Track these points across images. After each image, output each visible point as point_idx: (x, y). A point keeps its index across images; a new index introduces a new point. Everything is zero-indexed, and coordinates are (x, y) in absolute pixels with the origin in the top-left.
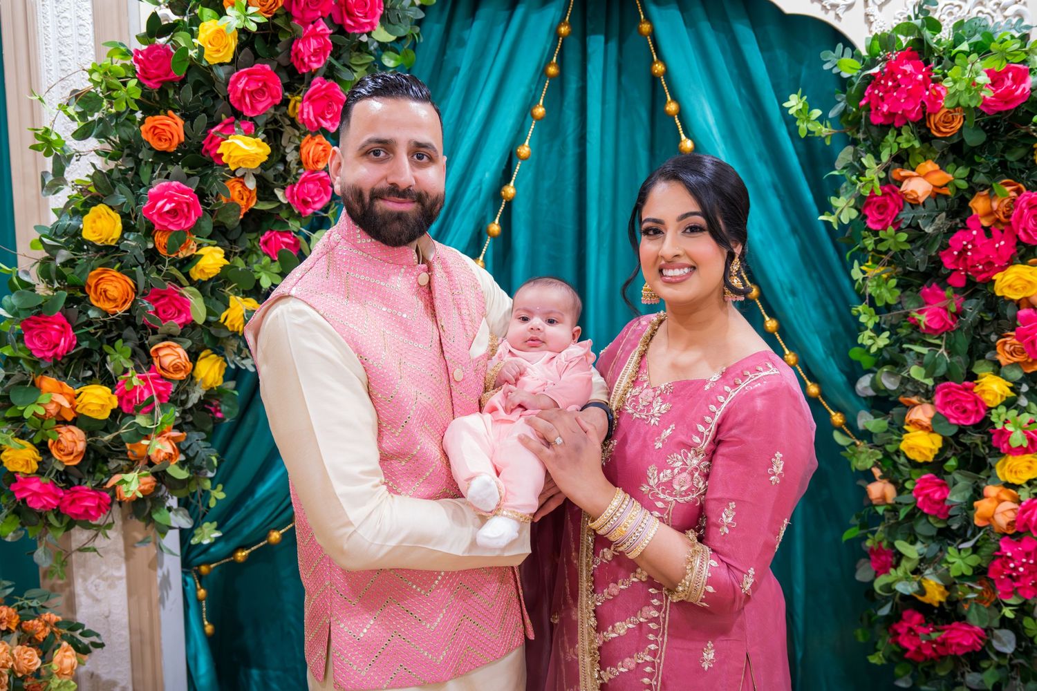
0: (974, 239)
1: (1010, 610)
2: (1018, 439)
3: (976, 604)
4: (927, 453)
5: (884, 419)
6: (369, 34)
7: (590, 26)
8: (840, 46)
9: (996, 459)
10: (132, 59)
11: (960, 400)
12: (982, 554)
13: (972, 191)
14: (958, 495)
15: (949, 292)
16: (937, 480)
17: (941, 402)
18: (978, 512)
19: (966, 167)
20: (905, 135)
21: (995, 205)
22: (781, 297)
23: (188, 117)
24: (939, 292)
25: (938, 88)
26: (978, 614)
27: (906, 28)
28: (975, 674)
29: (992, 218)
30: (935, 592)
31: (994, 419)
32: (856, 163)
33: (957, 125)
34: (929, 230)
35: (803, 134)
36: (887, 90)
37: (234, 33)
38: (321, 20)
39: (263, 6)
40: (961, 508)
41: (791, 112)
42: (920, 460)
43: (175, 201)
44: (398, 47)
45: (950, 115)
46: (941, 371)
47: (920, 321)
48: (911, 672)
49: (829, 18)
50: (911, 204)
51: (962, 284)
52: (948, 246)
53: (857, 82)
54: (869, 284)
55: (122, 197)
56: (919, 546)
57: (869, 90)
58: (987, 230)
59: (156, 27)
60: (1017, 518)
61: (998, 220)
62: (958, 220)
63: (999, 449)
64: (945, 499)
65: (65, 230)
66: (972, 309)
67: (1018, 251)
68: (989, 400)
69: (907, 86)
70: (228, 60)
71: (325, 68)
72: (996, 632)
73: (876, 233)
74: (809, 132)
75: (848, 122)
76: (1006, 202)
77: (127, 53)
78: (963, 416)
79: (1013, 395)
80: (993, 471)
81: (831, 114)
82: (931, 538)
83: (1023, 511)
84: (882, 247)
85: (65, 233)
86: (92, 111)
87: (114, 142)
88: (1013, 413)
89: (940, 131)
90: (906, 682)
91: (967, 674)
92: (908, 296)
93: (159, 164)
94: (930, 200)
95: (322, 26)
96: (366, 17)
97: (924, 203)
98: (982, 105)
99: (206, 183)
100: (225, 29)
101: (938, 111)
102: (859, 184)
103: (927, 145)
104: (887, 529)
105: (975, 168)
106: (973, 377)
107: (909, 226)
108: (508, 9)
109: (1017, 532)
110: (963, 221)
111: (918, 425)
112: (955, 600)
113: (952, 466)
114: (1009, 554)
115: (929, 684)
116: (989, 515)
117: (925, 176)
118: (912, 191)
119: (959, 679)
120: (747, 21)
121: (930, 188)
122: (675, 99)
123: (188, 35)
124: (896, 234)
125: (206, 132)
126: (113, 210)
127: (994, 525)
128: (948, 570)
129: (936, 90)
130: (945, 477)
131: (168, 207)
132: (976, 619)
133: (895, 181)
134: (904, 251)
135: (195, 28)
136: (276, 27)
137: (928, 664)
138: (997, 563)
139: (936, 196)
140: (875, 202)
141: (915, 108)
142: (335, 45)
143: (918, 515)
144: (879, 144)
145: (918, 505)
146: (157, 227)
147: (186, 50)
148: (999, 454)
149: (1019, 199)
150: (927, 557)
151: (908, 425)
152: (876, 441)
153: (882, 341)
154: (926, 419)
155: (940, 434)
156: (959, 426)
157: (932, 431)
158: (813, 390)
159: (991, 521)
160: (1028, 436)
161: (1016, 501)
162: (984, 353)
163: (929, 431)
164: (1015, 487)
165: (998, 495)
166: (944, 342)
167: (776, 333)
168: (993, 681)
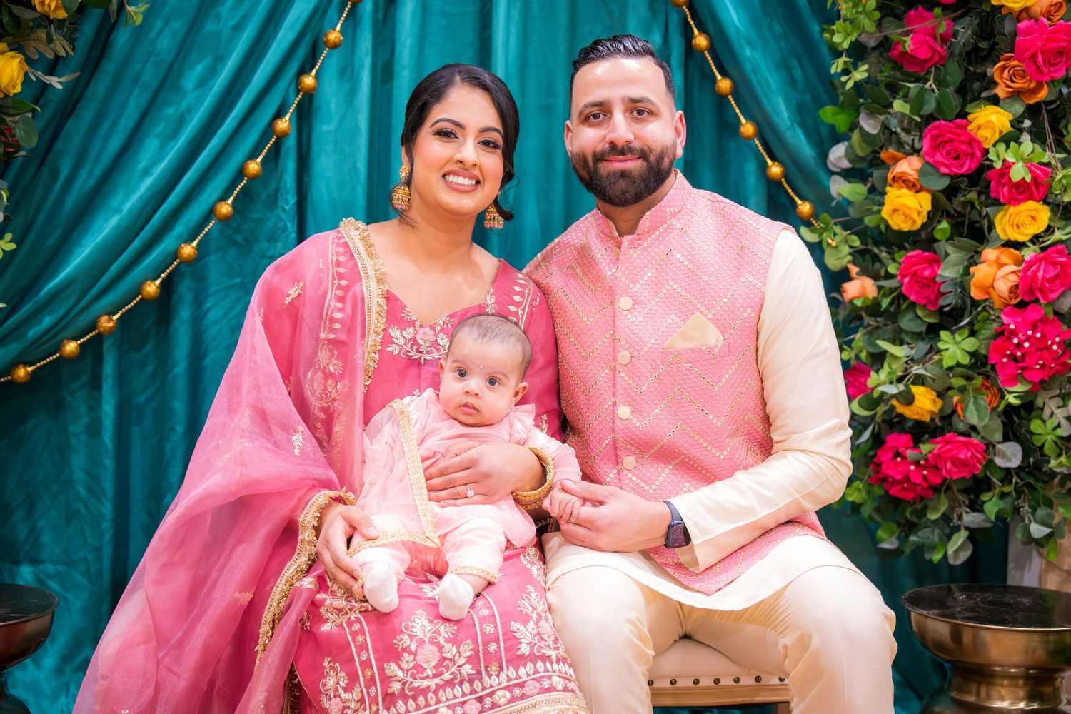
1: (1015, 397)
2: (1019, 173)
3: (975, 398)
4: (915, 216)
5: (866, 186)
9: (995, 208)
11: (951, 140)
12: (981, 337)
14: (952, 269)
15: (937, 11)
16: (927, 254)
17: (930, 146)
18: (974, 279)
22: (737, 48)
24: (926, 14)
26: (977, 410)
28: (975, 514)
30: (925, 403)
31: (990, 157)
40: (955, 284)
42: (905, 227)
46: (930, 107)
48: (897, 534)
56: (905, 346)
60: (1021, 278)
63: (998, 200)
64: (934, 275)
66: (964, 32)
68: (987, 138)
72: (999, 446)
78: (956, 163)
79: (1012, 129)
80: (993, 234)
82: (918, 336)
83: (1026, 269)
88: (1014, 146)
90: (891, 542)
91: (964, 514)
92: (889, 22)
104: (866, 337)
106: (963, 115)
109: (1022, 301)
111: (902, 181)
112: (948, 411)
113: (943, 230)
114: (1012, 327)
115: (919, 533)
116: (989, 284)
119: (956, 521)
127: (994, 295)
128: (941, 361)
130: (935, 245)
132: (975, 413)
137: (919, 506)
138: (999, 340)
143: (904, 306)
145: (904, 290)
148: (997, 203)
150: (916, 358)
151: (891, 186)
152: (852, 211)
153: (860, 74)
154: (913, 173)
155: (929, 191)
156: (951, 176)
157: (919, 188)
158: (775, 170)
159: (991, 290)
160: (1031, 171)
161: (1018, 262)
162: (980, 94)
163: (916, 188)
164: (1018, 245)
165: (998, 258)
166: (932, 76)
167: (730, 97)
168: (995, 510)
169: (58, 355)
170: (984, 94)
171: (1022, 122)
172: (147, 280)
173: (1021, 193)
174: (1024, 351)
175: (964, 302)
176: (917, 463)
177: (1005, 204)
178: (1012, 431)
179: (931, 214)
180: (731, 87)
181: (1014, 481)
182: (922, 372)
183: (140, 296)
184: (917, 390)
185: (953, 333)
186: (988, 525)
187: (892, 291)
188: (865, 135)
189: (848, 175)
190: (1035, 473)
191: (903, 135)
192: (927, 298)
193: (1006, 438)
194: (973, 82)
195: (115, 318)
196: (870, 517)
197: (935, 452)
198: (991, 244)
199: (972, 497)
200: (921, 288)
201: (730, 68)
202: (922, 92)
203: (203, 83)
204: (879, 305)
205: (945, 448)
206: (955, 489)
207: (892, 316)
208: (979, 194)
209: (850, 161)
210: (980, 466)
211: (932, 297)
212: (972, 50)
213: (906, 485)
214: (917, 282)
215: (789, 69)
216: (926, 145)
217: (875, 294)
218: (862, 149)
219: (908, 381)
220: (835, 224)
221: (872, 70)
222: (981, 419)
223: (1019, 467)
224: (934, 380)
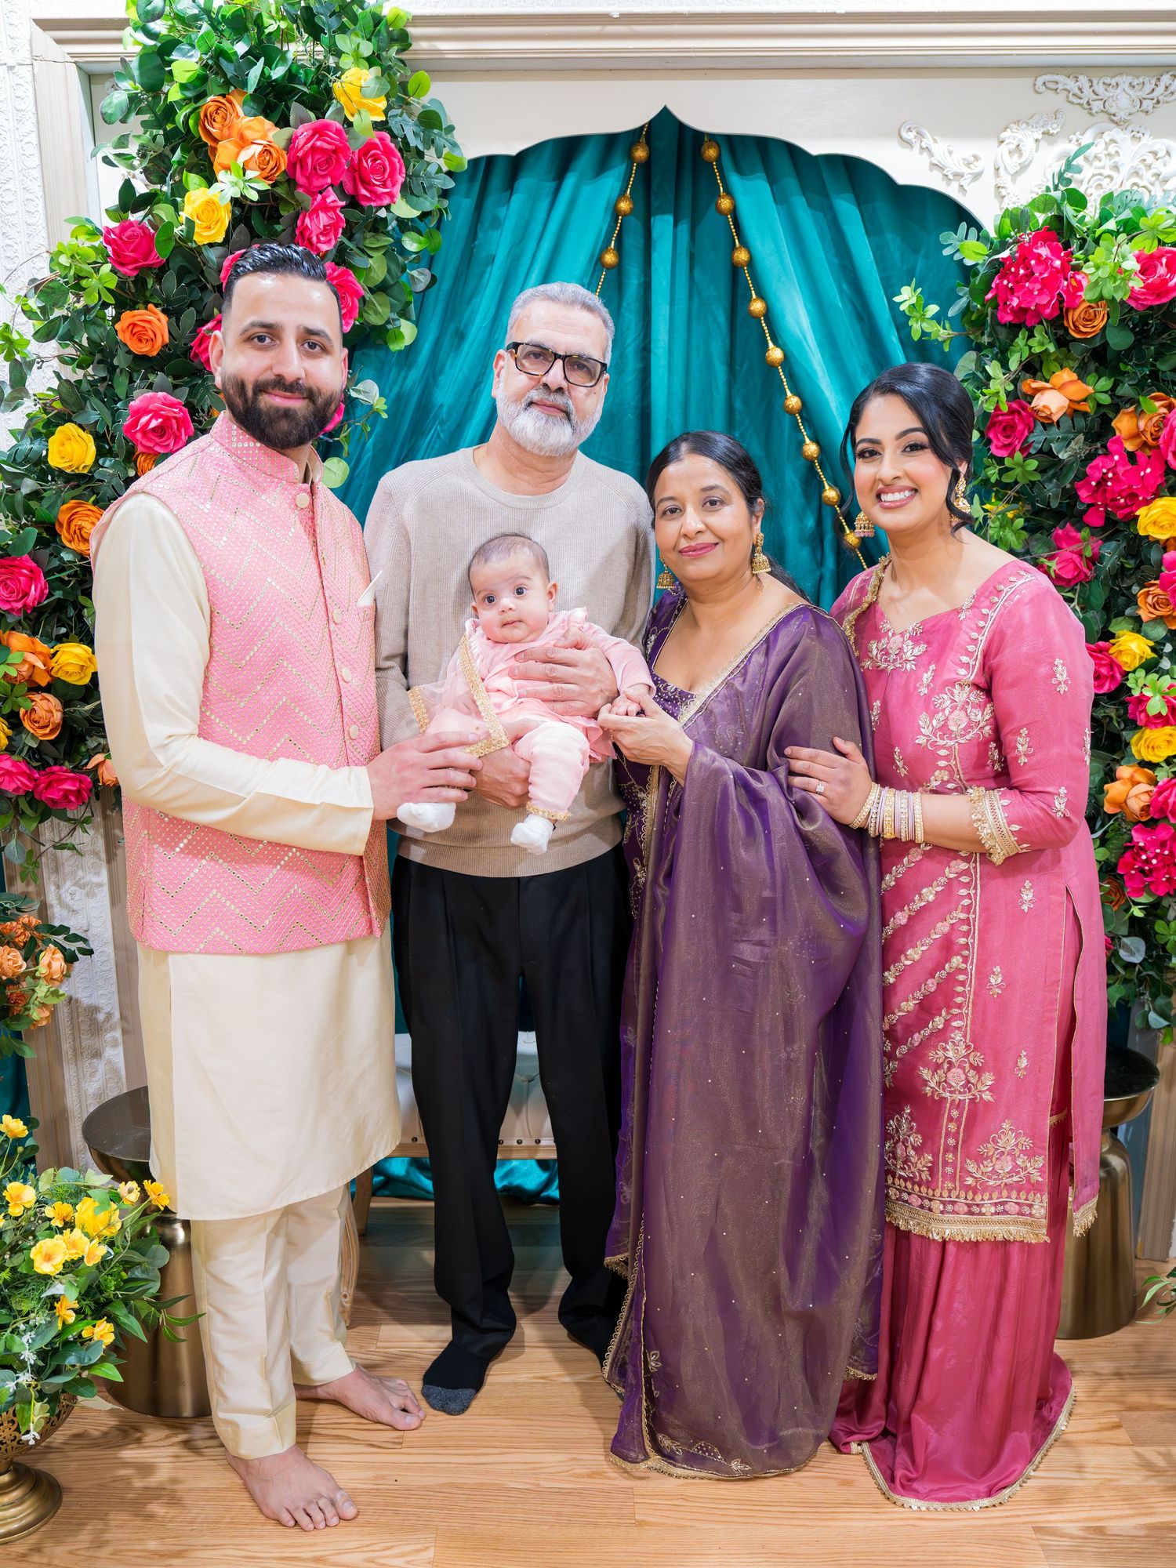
0: (1116, 466)
2: (1156, 706)
6: (388, 208)
7: (655, 204)
8: (963, 225)
9: (1131, 733)
10: (102, 239)
12: (1111, 846)
13: (1116, 408)
15: (1085, 533)
18: (1108, 797)
19: (1110, 377)
20: (1038, 337)
21: (1142, 424)
23: (172, 312)
24: (1074, 534)
25: (1078, 277)
27: (1044, 203)
29: (1138, 441)
31: (1130, 684)
32: (979, 374)
33: (1099, 323)
34: (1063, 456)
35: (916, 336)
36: (1017, 280)
37: (226, 206)
38: (330, 188)
39: (263, 169)
41: (902, 308)
43: (162, 416)
44: (421, 225)
45: (1091, 311)
47: (1049, 567)
49: (951, 191)
50: (1043, 424)
51: (1100, 523)
52: (1085, 475)
53: (982, 270)
54: (991, 524)
55: (94, 413)
57: (996, 280)
58: (1132, 456)
59: (129, 200)
60: (1153, 800)
61: (1145, 444)
62: (1099, 445)
63: (1136, 721)
65: (26, 457)
66: (1111, 553)
67: (1167, 481)
68: (1127, 663)
69: (1041, 274)
70: (220, 240)
71: (334, 252)
72: (1124, 939)
73: (1000, 461)
74: (924, 333)
75: (972, 323)
76: (1155, 420)
77: (95, 232)
79: (1152, 655)
80: (1128, 753)
81: (952, 312)
83: (1159, 791)
84: (1006, 479)
85: (26, 460)
86: (55, 305)
87: (80, 346)
88: (1154, 676)
89: (1080, 332)
92: (1036, 540)
93: (138, 371)
94: (1065, 418)
95: (332, 197)
96: (384, 186)
97: (1058, 422)
98: (1130, 298)
99: (196, 395)
100: (216, 199)
101: (1078, 306)
102: (982, 398)
103: (1065, 349)
105: (1120, 378)
106: (1106, 638)
107: (1040, 451)
108: (554, 179)
109: (1152, 819)
110: (1104, 446)
114: (1141, 843)
116: (1122, 800)
117: (1060, 388)
118: (1044, 407)
120: (851, 196)
121: (1066, 403)
122: (761, 296)
123: (171, 208)
124: (1026, 459)
125: (195, 331)
126: (84, 430)
127: (1127, 811)
129: (1076, 280)
131: (154, 424)
133: (1026, 395)
134: (1033, 483)
135: (179, 199)
136: (277, 198)
138: (1128, 854)
139: (1073, 413)
140: (1002, 421)
141: (1050, 302)
142: (347, 221)
144: (1007, 350)
146: (140, 449)
147: (170, 226)
148: (1133, 725)
149: (1169, 416)
159: (1124, 806)
160: (1168, 702)
161: (1152, 782)
162: (1124, 610)
164: (1151, 766)
165: (1132, 777)
170: (1128, 611)
171: (1164, 645)
174: (1152, 867)
175: (1098, 812)
177: (1141, 727)
181: (1137, 968)
193: (1132, 933)
194: (1119, 597)
198: (1127, 761)
208: (1118, 711)
212: (1119, 569)
223: (1144, 960)
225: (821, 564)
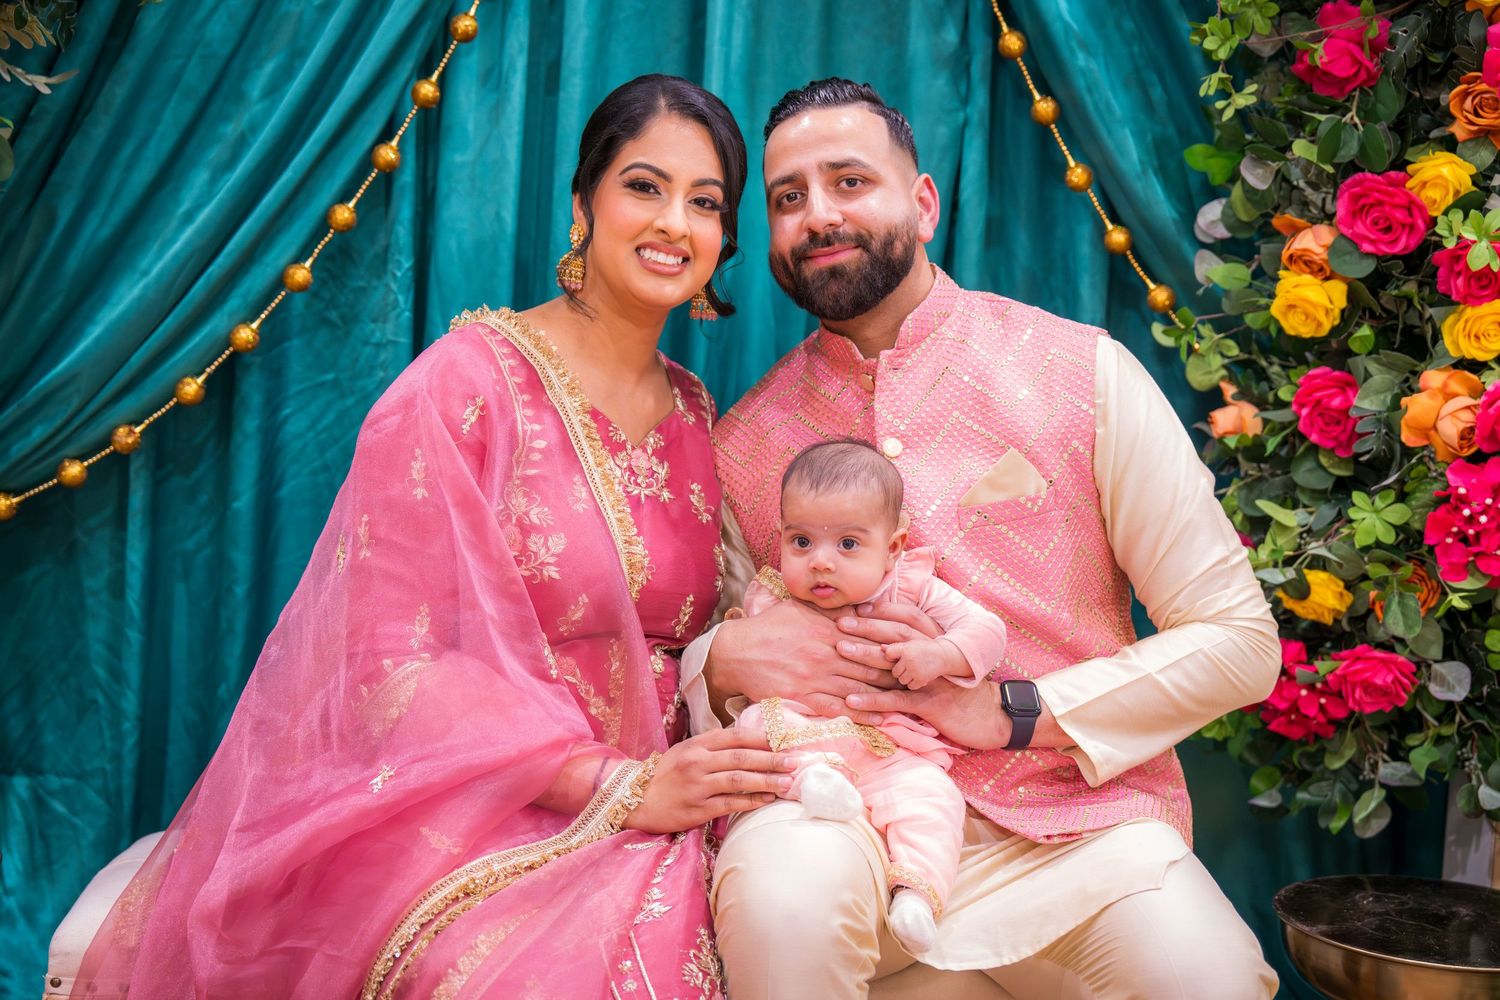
1: (1461, 598)
2: (1480, 257)
3: (1401, 595)
4: (1321, 316)
5: (1249, 267)
9: (1444, 309)
11: (1381, 203)
12: (1413, 503)
14: (1373, 398)
16: (1337, 373)
17: (1348, 211)
18: (1406, 416)
22: (1066, 53)
24: (1349, 9)
26: (1404, 615)
28: (1397, 764)
30: (1326, 597)
31: (1439, 230)
40: (1379, 420)
42: (1306, 331)
46: (1350, 150)
48: (1279, 785)
56: (1300, 511)
60: (1479, 418)
63: (1449, 297)
64: (1348, 405)
66: (1407, 33)
68: (1435, 201)
72: (1436, 667)
78: (1387, 237)
79: (1474, 189)
80: (1438, 348)
82: (1320, 495)
83: (1488, 405)
88: (1476, 215)
90: (1270, 797)
91: (1380, 763)
92: (1292, 20)
104: (1244, 492)
106: (1400, 164)
109: (1479, 451)
112: (1362, 611)
113: (1363, 338)
114: (1462, 491)
115: (1312, 788)
116: (1429, 424)
119: (1367, 774)
127: (1437, 442)
128: (1351, 536)
130: (1350, 361)
132: (1401, 618)
137: (1312, 748)
138: (1442, 510)
143: (1301, 450)
145: (1301, 426)
148: (1447, 301)
150: (1315, 528)
151: (1286, 269)
152: (1226, 305)
153: (1244, 99)
154: (1320, 250)
155: (1344, 279)
156: (1378, 257)
157: (1328, 274)
158: (1118, 237)
159: (1432, 432)
161: (1476, 392)
162: (1428, 132)
163: (1324, 273)
164: (1476, 367)
165: (1445, 385)
166: (1355, 104)
167: (1053, 126)
168: (1427, 762)
169: (55, 481)
170: (1434, 134)
171: (1491, 178)
172: (186, 376)
173: (1484, 288)
174: (1478, 529)
175: (1391, 449)
176: (1311, 687)
177: (1458, 304)
178: (1457, 644)
179: (1346, 314)
180: (1054, 111)
181: (1457, 719)
182: (1323, 552)
183: (175, 400)
184: (1315, 577)
185: (1371, 494)
186: (1416, 783)
187: (1284, 426)
188: (1250, 192)
189: (1225, 249)
190: (1490, 708)
191: (1309, 191)
192: (1336, 438)
193: (1448, 655)
194: (1420, 115)
195: (138, 429)
196: (1241, 758)
197: (1338, 672)
198: (1436, 362)
199: (1394, 737)
200: (1327, 424)
201: (1055, 84)
202: (1338, 128)
203: (274, 90)
204: (1263, 447)
205: (1352, 669)
206: (1368, 724)
207: (1283, 462)
208: (1421, 285)
209: (1229, 228)
210: (1406, 696)
211: (1344, 437)
212: (1417, 66)
213: (1293, 717)
214: (1321, 414)
215: (1144, 87)
216: (1340, 208)
217: (1258, 431)
218: (1247, 212)
219: (1301, 563)
220: (1203, 322)
221: (1267, 91)
222: (1409, 627)
223: (1467, 699)
224: (1340, 565)
225: (965, 101)
